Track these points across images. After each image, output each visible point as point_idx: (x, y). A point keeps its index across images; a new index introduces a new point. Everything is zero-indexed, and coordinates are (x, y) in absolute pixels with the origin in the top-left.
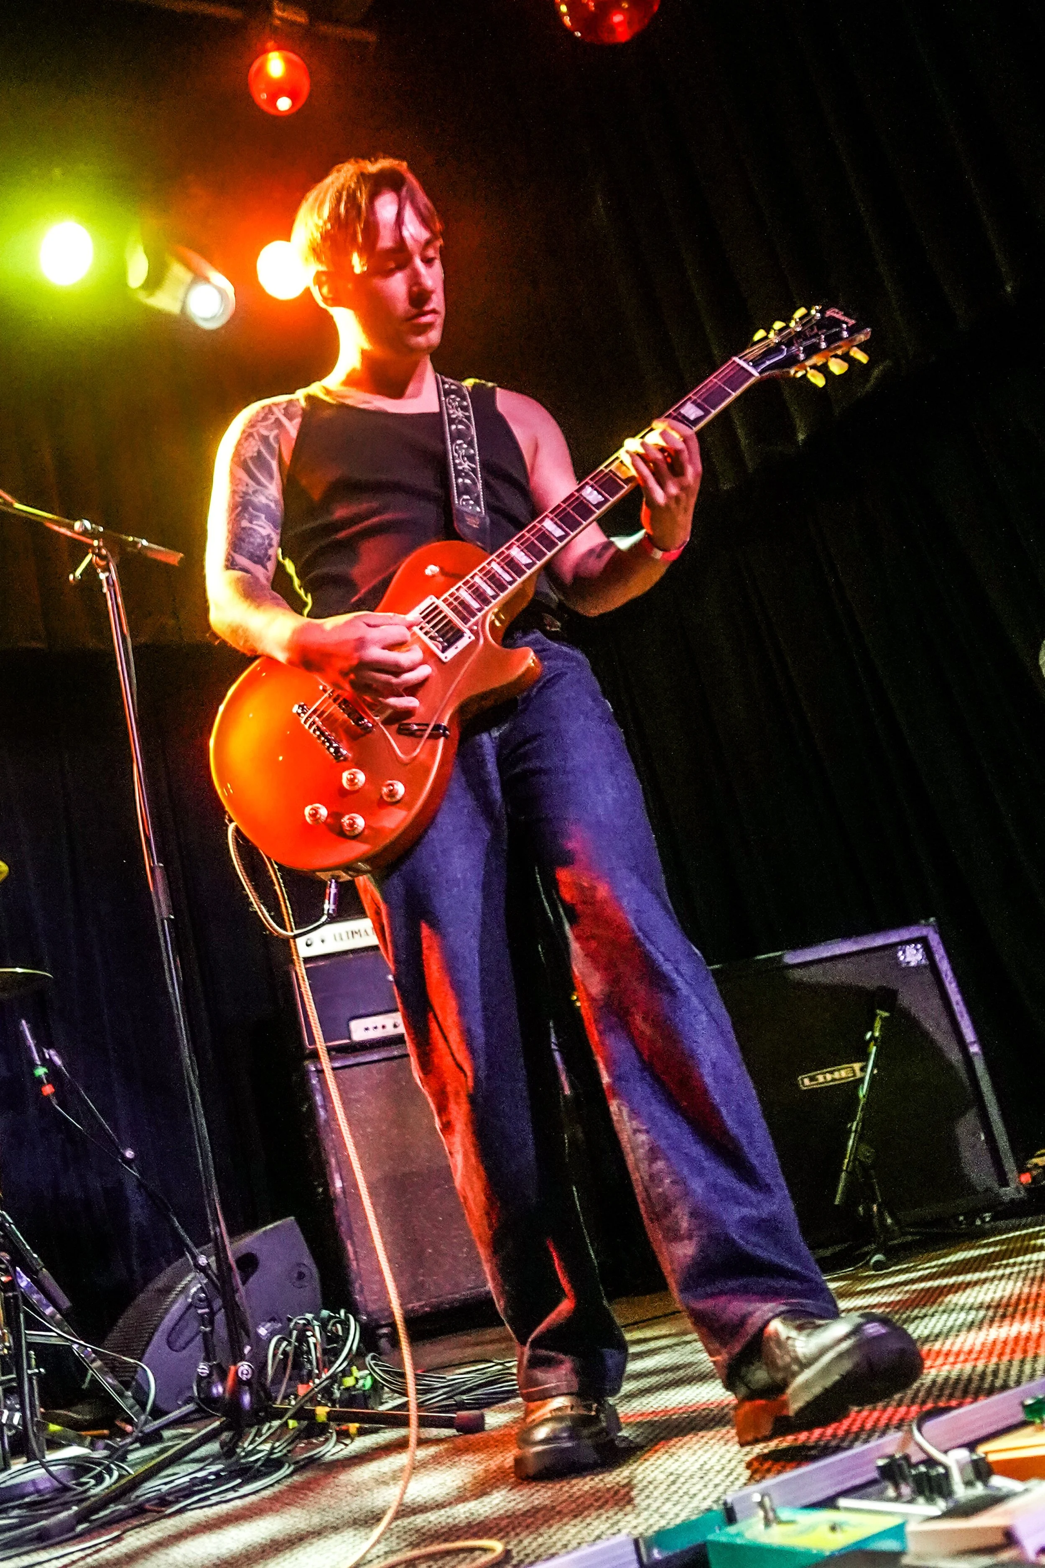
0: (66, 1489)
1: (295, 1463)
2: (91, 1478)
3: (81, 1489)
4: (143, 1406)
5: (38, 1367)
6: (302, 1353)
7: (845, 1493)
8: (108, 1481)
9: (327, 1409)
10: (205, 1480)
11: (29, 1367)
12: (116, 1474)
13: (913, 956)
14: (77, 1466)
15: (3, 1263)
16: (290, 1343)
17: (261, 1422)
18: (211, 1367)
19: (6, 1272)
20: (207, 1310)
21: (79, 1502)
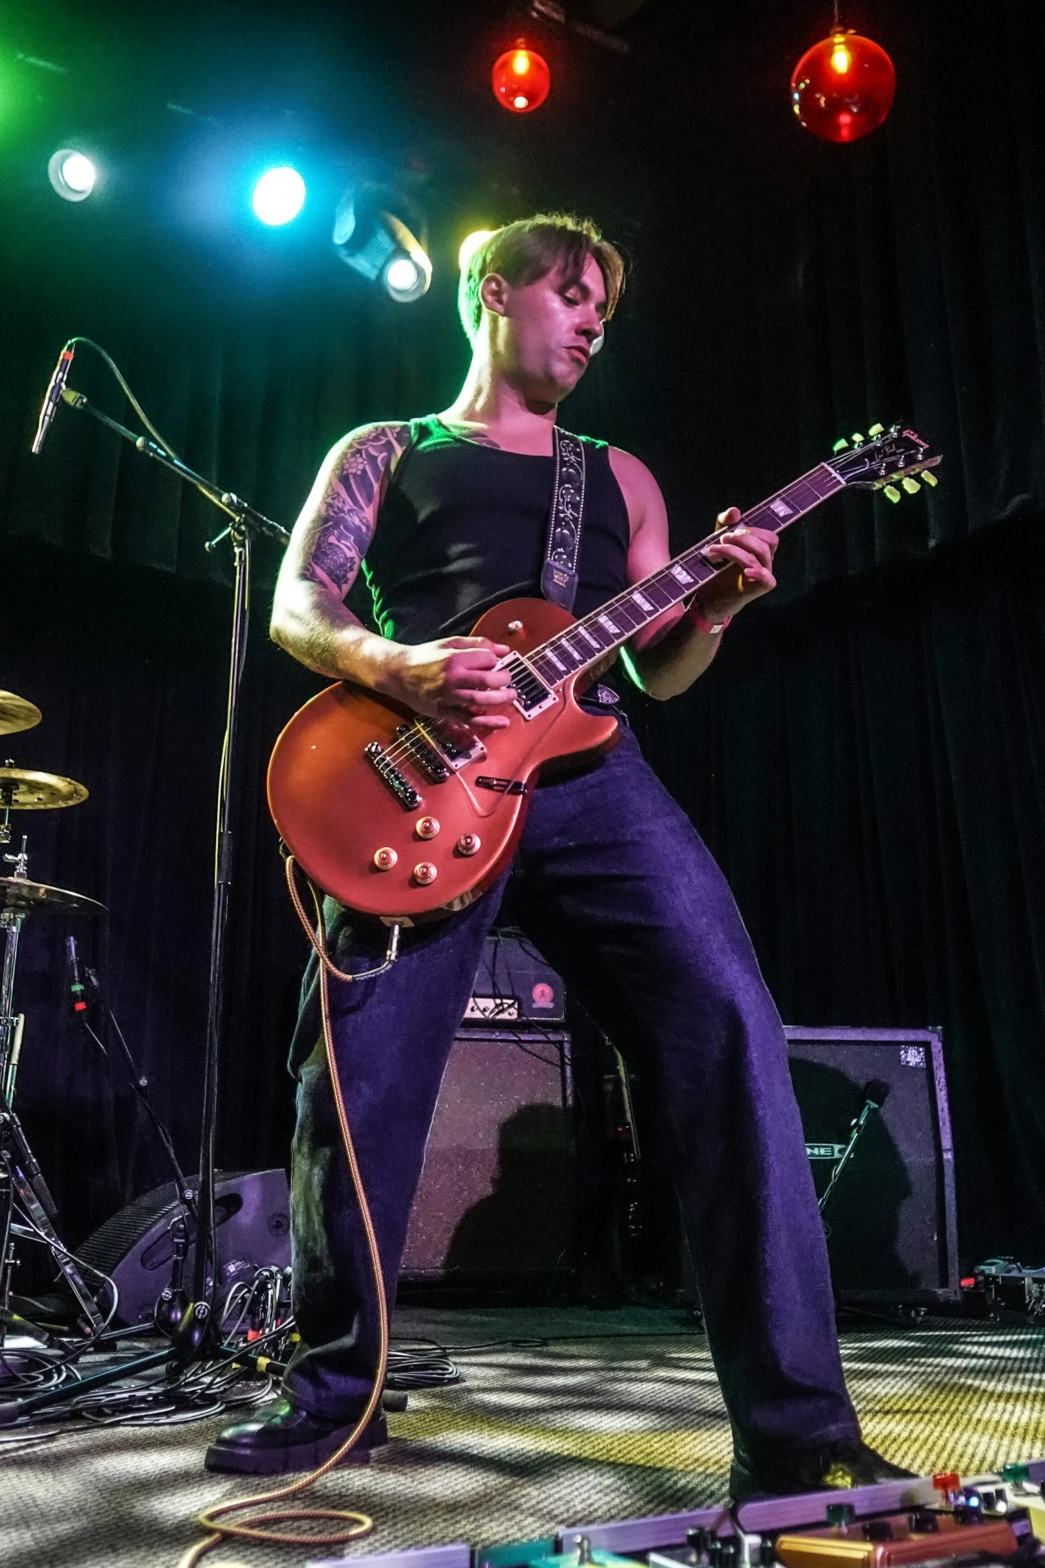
0: (16, 1379)
1: (227, 1402)
2: (42, 1373)
3: (29, 1382)
4: (105, 1314)
5: (14, 1258)
6: (259, 1303)
7: (658, 1550)
8: (55, 1380)
9: (268, 1361)
10: (143, 1399)
11: (7, 1257)
12: (64, 1375)
13: (913, 1057)
14: (31, 1360)
15: (3, 1160)
16: (249, 1291)
17: (206, 1360)
18: (174, 1294)
19: (5, 1170)
20: (183, 1241)
21: (24, 1395)
